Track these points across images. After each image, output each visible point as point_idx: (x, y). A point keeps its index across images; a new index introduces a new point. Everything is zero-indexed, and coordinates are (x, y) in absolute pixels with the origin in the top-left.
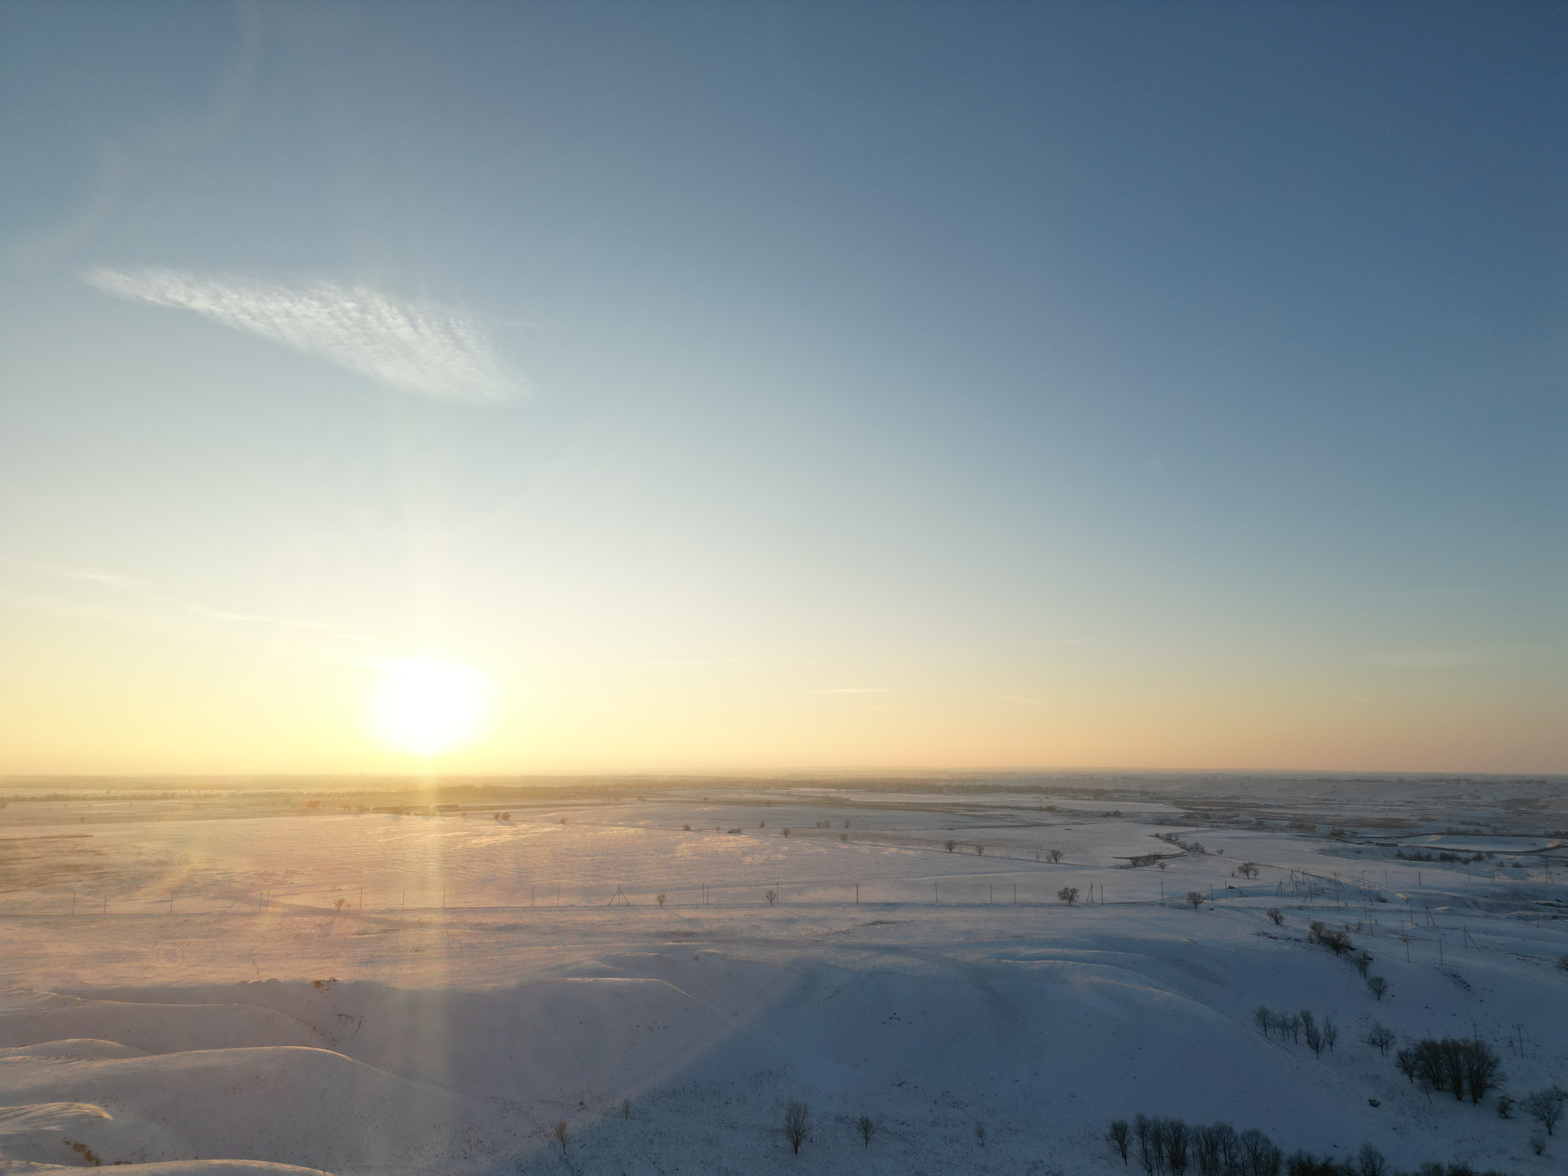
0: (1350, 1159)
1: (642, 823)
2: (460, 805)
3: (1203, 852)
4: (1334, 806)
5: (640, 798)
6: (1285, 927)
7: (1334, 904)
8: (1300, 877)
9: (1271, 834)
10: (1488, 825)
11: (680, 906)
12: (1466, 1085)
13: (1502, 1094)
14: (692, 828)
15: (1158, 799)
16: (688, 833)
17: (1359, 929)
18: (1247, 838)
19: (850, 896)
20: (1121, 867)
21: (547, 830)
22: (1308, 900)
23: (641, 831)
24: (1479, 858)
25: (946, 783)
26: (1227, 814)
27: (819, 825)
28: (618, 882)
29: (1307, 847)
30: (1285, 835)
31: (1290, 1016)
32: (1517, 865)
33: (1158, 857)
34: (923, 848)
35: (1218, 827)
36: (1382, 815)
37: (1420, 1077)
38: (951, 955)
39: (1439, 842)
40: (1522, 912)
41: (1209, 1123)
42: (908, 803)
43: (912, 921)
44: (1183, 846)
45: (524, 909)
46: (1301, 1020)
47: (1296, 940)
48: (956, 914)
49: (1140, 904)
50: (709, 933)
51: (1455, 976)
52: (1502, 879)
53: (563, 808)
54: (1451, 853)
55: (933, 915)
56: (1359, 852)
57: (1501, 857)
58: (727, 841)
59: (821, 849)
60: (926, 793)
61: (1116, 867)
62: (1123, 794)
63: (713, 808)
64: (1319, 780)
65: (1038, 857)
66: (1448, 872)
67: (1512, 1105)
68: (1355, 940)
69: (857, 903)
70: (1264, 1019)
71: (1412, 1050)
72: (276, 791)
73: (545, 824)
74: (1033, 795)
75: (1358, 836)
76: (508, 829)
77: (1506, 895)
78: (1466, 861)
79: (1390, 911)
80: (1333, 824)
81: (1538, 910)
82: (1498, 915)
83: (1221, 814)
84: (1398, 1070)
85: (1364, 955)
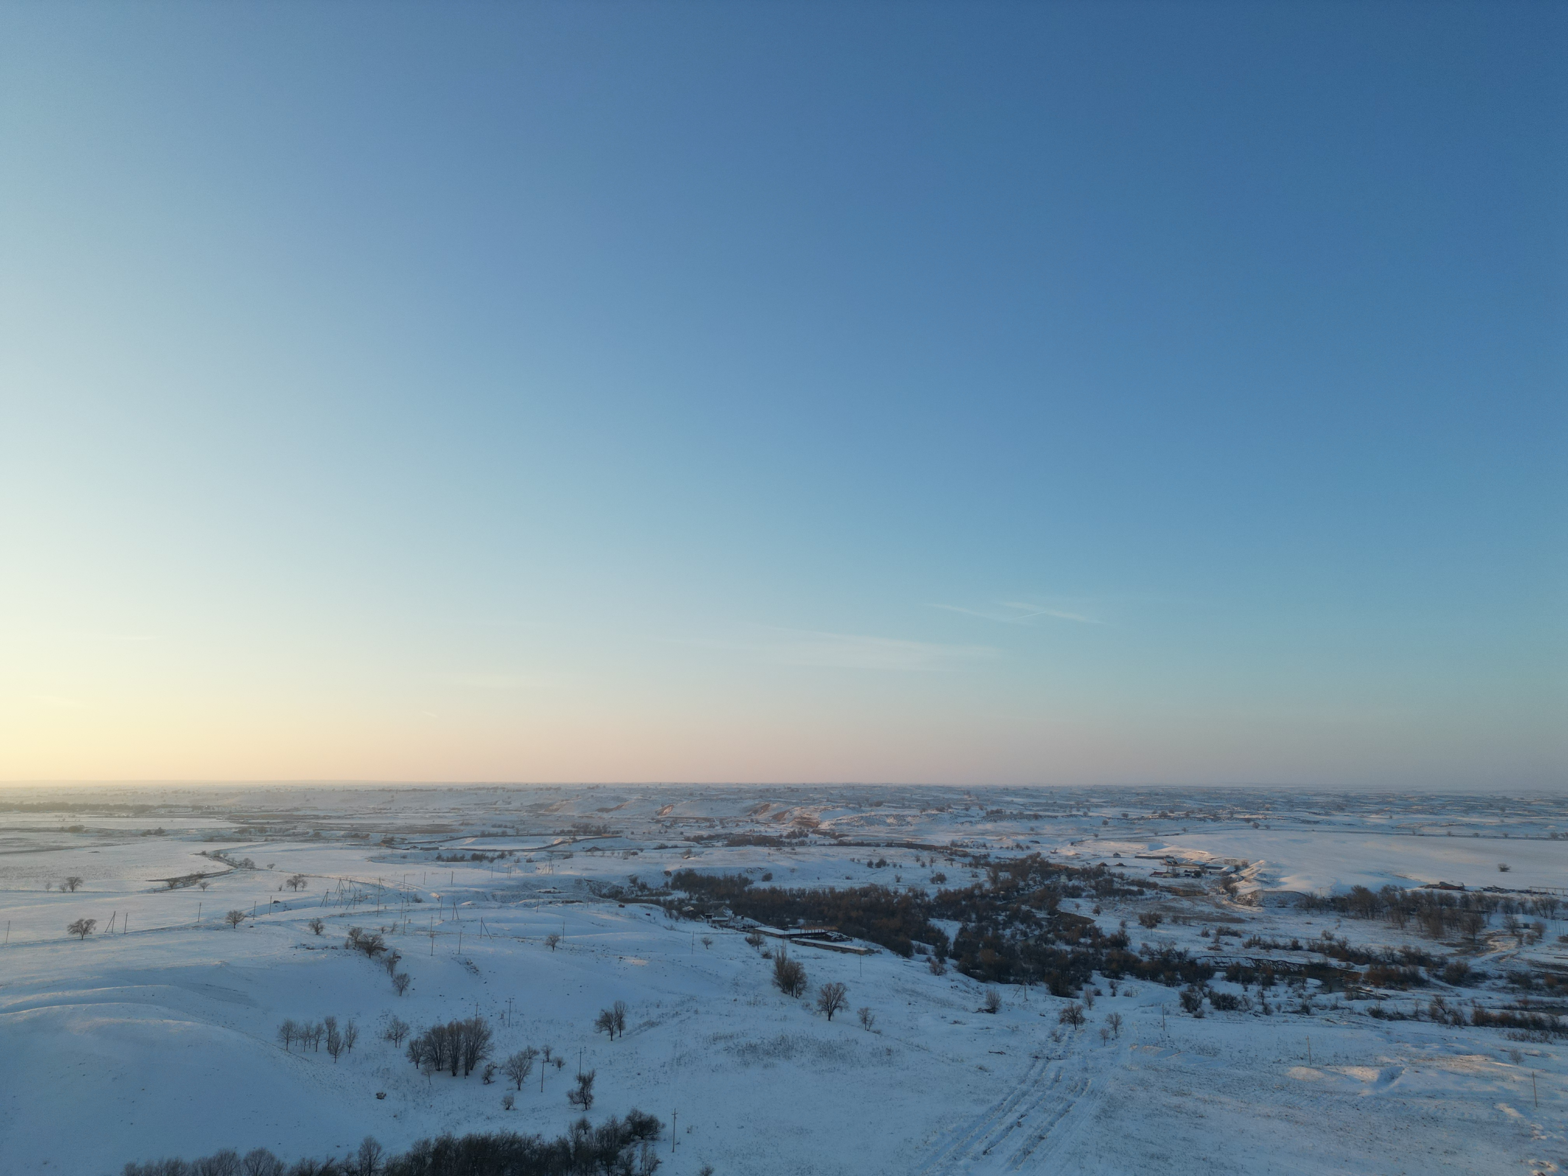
0: (349, 1156)
3: (252, 867)
4: (388, 815)
6: (324, 937)
7: (374, 908)
8: (346, 885)
9: (326, 844)
10: (513, 827)
12: (462, 1061)
13: (489, 1062)
15: (211, 813)
17: (393, 930)
20: (155, 891)
22: (351, 906)
24: (502, 856)
26: (285, 826)
29: (358, 855)
30: (339, 844)
31: (314, 1025)
32: (530, 861)
33: (201, 876)
35: (273, 840)
36: (430, 822)
37: (425, 1062)
39: (473, 843)
40: (527, 901)
44: (231, 863)
46: (325, 1027)
47: (332, 948)
49: (170, 929)
51: (468, 963)
52: (518, 874)
54: (481, 853)
56: (404, 857)
57: (518, 854)
61: (148, 892)
62: (171, 810)
64: (379, 790)
65: (49, 886)
66: (476, 870)
67: (495, 1070)
68: (388, 941)
70: (288, 1033)
71: (422, 1038)
75: (406, 842)
77: (518, 887)
78: (492, 860)
79: (423, 910)
80: (386, 832)
81: (539, 897)
82: (510, 905)
83: (278, 827)
84: (407, 1060)
85: (394, 954)
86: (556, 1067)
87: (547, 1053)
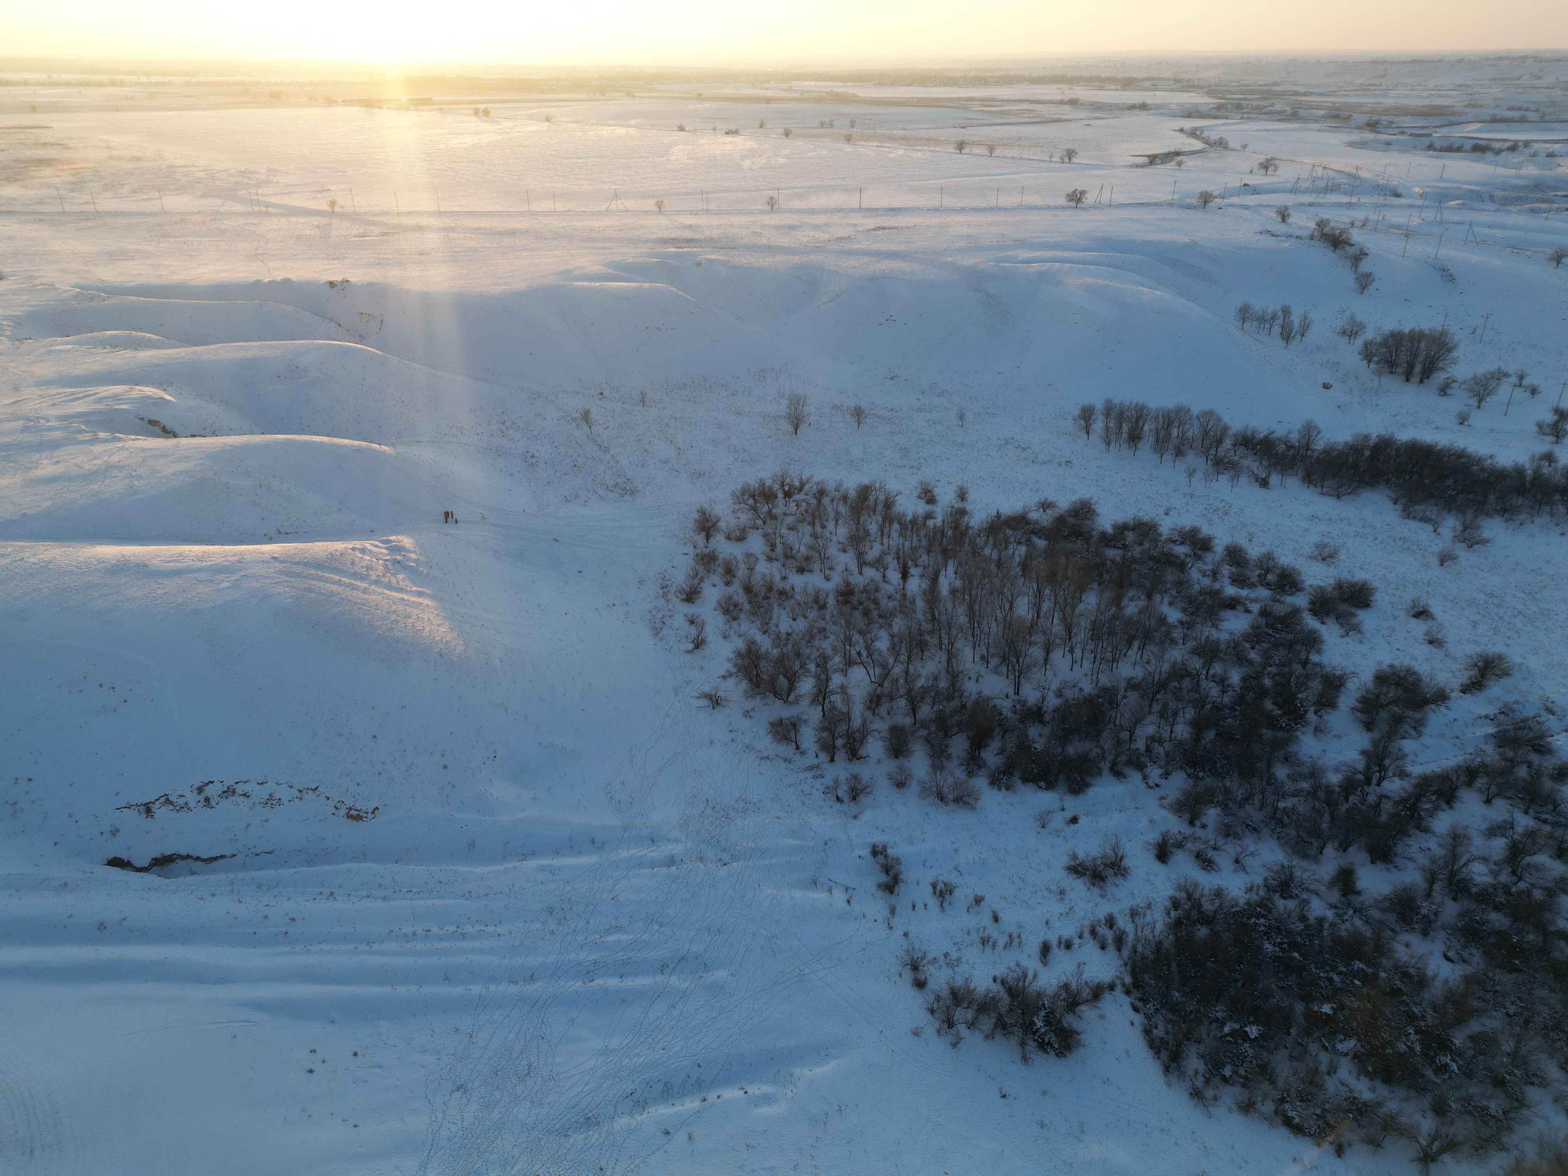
0: (1289, 432)
1: (633, 122)
2: (435, 99)
3: (1226, 147)
4: (1378, 92)
5: (628, 93)
6: (1290, 225)
7: (1346, 199)
8: (1320, 172)
9: (1303, 125)
10: (1537, 110)
11: (679, 212)
12: (1418, 368)
13: (1449, 375)
14: (686, 129)
15: (1191, 87)
16: (682, 133)
17: (1363, 225)
18: (1277, 130)
19: (853, 201)
20: (1137, 166)
21: (533, 128)
22: (1322, 195)
23: (632, 131)
24: (1514, 148)
25: (963, 74)
26: (1262, 103)
27: (822, 125)
28: (614, 187)
29: (1336, 138)
30: (1317, 126)
31: (1270, 310)
32: (1551, 155)
33: (1177, 154)
34: (932, 149)
35: (1249, 118)
36: (1427, 102)
37: (1378, 363)
38: (950, 259)
39: (1478, 131)
40: (1536, 205)
41: (1170, 404)
42: (920, 99)
43: (915, 226)
44: (1206, 141)
45: (521, 214)
46: (1280, 314)
47: (1297, 237)
48: (961, 218)
49: (1148, 204)
50: (711, 240)
51: (1444, 270)
52: (1531, 171)
53: (547, 104)
54: (1486, 143)
55: (936, 220)
56: (1389, 144)
57: (1537, 146)
58: (724, 143)
59: (824, 152)
60: (940, 86)
61: (1131, 166)
62: (1154, 83)
63: (707, 105)
64: (1371, 62)
65: (1051, 156)
66: (1475, 164)
67: (1455, 384)
68: (1357, 236)
69: (860, 208)
70: (1245, 314)
71: (1379, 339)
72: (231, 79)
73: (529, 122)
74: (1056, 86)
75: (1394, 125)
76: (489, 127)
77: (1526, 187)
78: (1498, 152)
79: (1401, 206)
80: (1372, 113)
81: (1553, 202)
82: (1511, 208)
83: (1255, 103)
84: (1359, 357)
85: (1361, 250)
86: (1528, 393)
87: (1521, 378)
